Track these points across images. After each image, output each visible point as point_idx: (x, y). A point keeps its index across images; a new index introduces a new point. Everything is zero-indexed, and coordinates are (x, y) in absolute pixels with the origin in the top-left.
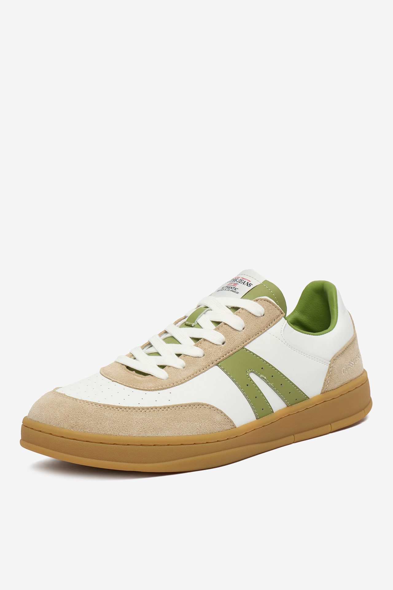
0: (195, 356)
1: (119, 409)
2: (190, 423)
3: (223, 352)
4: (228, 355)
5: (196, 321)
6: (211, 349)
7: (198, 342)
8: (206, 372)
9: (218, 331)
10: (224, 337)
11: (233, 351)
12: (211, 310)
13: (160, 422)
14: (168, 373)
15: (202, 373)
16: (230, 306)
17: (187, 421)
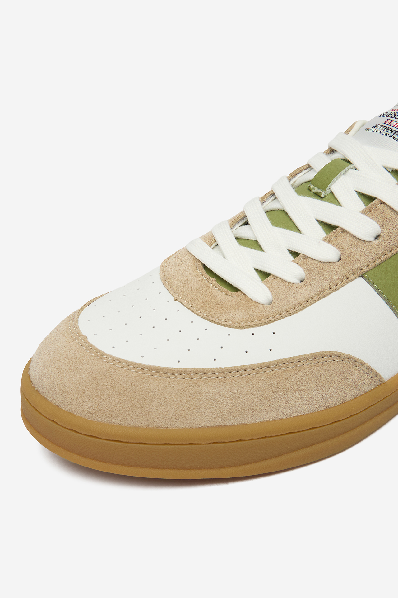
0: (323, 261)
1: (176, 374)
2: (306, 394)
3: (375, 255)
4: (383, 258)
5: (328, 187)
6: (353, 249)
7: (332, 233)
8: (340, 290)
9: (368, 216)
10: (379, 227)
11: (392, 252)
12: (356, 169)
13: (251, 397)
14: (271, 292)
15: (334, 292)
16: (390, 168)
17: (300, 391)
